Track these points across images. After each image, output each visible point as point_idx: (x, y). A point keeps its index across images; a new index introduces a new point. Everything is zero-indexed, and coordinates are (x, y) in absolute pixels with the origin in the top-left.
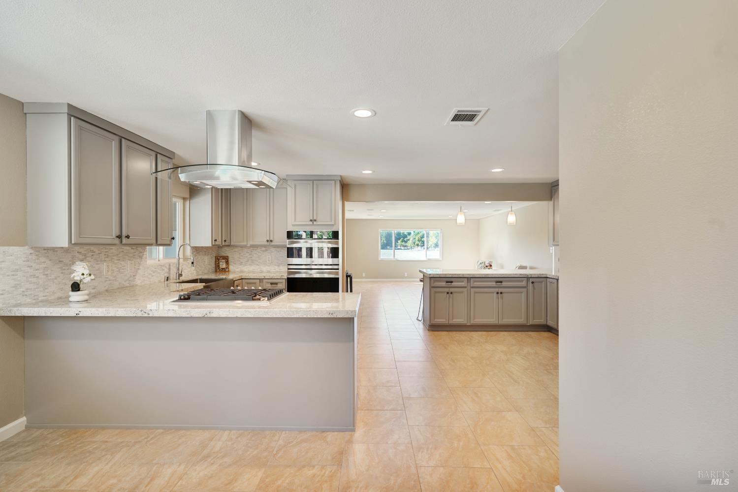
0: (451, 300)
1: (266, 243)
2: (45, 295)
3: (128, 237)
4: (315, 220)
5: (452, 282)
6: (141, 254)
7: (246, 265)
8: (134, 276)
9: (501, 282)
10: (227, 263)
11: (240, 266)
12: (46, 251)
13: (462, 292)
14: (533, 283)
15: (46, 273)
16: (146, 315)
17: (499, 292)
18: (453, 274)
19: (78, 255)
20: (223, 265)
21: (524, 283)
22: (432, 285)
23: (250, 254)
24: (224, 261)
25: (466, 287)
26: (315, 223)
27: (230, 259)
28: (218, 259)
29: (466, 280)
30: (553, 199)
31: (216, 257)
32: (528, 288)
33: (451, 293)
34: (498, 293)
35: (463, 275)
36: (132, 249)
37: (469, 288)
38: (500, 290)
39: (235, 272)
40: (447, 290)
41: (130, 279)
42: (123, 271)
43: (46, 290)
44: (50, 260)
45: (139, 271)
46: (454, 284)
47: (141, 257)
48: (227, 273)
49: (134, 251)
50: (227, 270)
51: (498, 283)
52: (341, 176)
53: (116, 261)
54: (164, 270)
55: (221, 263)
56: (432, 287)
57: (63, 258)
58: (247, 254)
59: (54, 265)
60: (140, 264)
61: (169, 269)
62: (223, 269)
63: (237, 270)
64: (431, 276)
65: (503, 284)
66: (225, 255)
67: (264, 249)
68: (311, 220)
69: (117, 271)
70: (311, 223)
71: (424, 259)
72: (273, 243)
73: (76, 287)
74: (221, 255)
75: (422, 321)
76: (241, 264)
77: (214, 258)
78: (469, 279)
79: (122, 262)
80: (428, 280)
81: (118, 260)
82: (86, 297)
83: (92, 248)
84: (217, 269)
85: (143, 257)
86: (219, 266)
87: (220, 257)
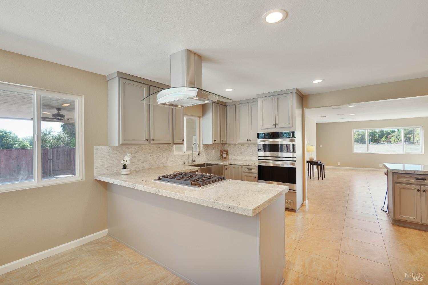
1: (247, 142)
2: (117, 169)
3: (153, 140)
4: (277, 125)
5: (424, 180)
6: (171, 149)
7: (237, 156)
8: (166, 161)
10: (227, 154)
12: (117, 148)
15: (117, 159)
16: (133, 188)
19: (134, 150)
20: (225, 155)
22: (396, 180)
23: (240, 149)
24: (225, 153)
26: (277, 126)
27: (229, 152)
28: (222, 152)
31: (221, 150)
33: (424, 191)
36: (165, 146)
39: (231, 160)
40: (417, 187)
41: (164, 163)
42: (159, 158)
43: (118, 168)
44: (119, 152)
45: (170, 159)
47: (170, 151)
48: (227, 160)
49: (166, 148)
50: (227, 158)
52: (297, 89)
53: (155, 153)
54: (185, 158)
55: (223, 154)
57: (126, 151)
58: (238, 148)
59: (121, 155)
60: (170, 154)
61: (189, 157)
62: (225, 157)
63: (233, 158)
64: (394, 171)
66: (226, 149)
67: (248, 145)
68: (274, 125)
69: (156, 158)
70: (274, 127)
71: (402, 152)
72: (251, 142)
73: (125, 167)
74: (224, 149)
75: (387, 212)
76: (235, 155)
77: (220, 151)
79: (160, 154)
81: (156, 152)
82: (128, 173)
83: (142, 146)
84: (222, 158)
85: (172, 151)
86: (222, 156)
87: (223, 150)
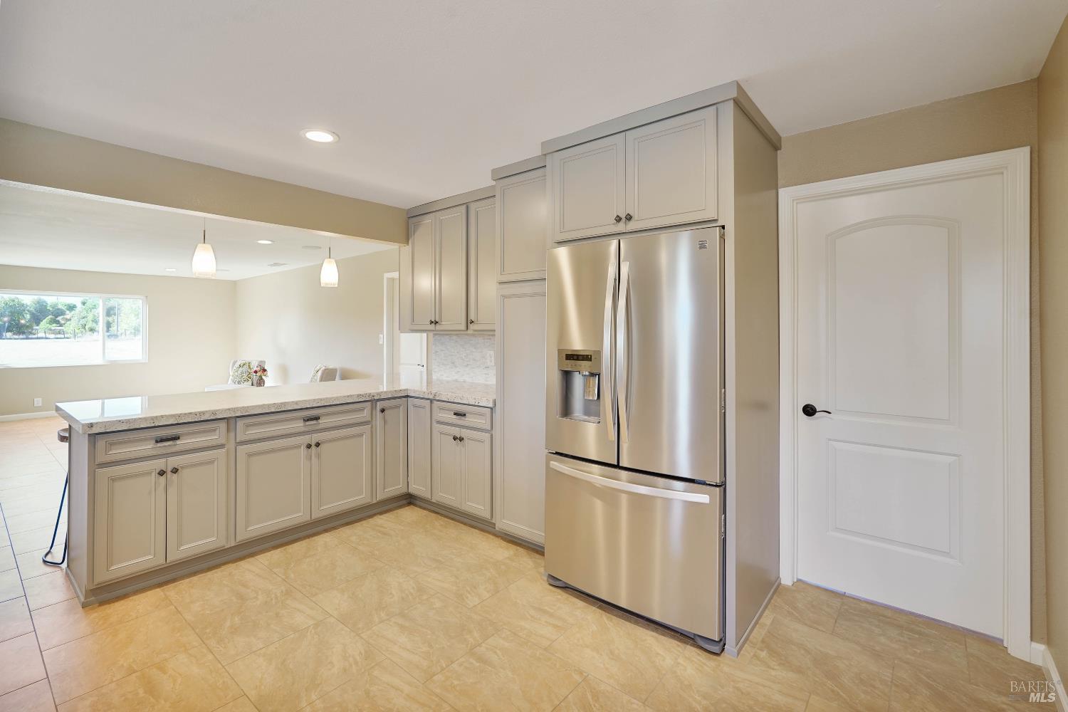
0: (172, 492)
5: (176, 438)
9: (317, 418)
13: (211, 462)
14: (383, 411)
17: (313, 444)
18: (179, 416)
21: (365, 415)
22: (101, 458)
25: (222, 446)
29: (223, 425)
30: (410, 242)
32: (374, 423)
33: (175, 471)
34: (309, 446)
35: (214, 413)
37: (232, 445)
38: (315, 438)
46: (183, 443)
51: (308, 423)
56: (96, 466)
64: (95, 430)
65: (320, 421)
71: (98, 360)
75: (64, 565)
78: (232, 422)
80: (83, 446)
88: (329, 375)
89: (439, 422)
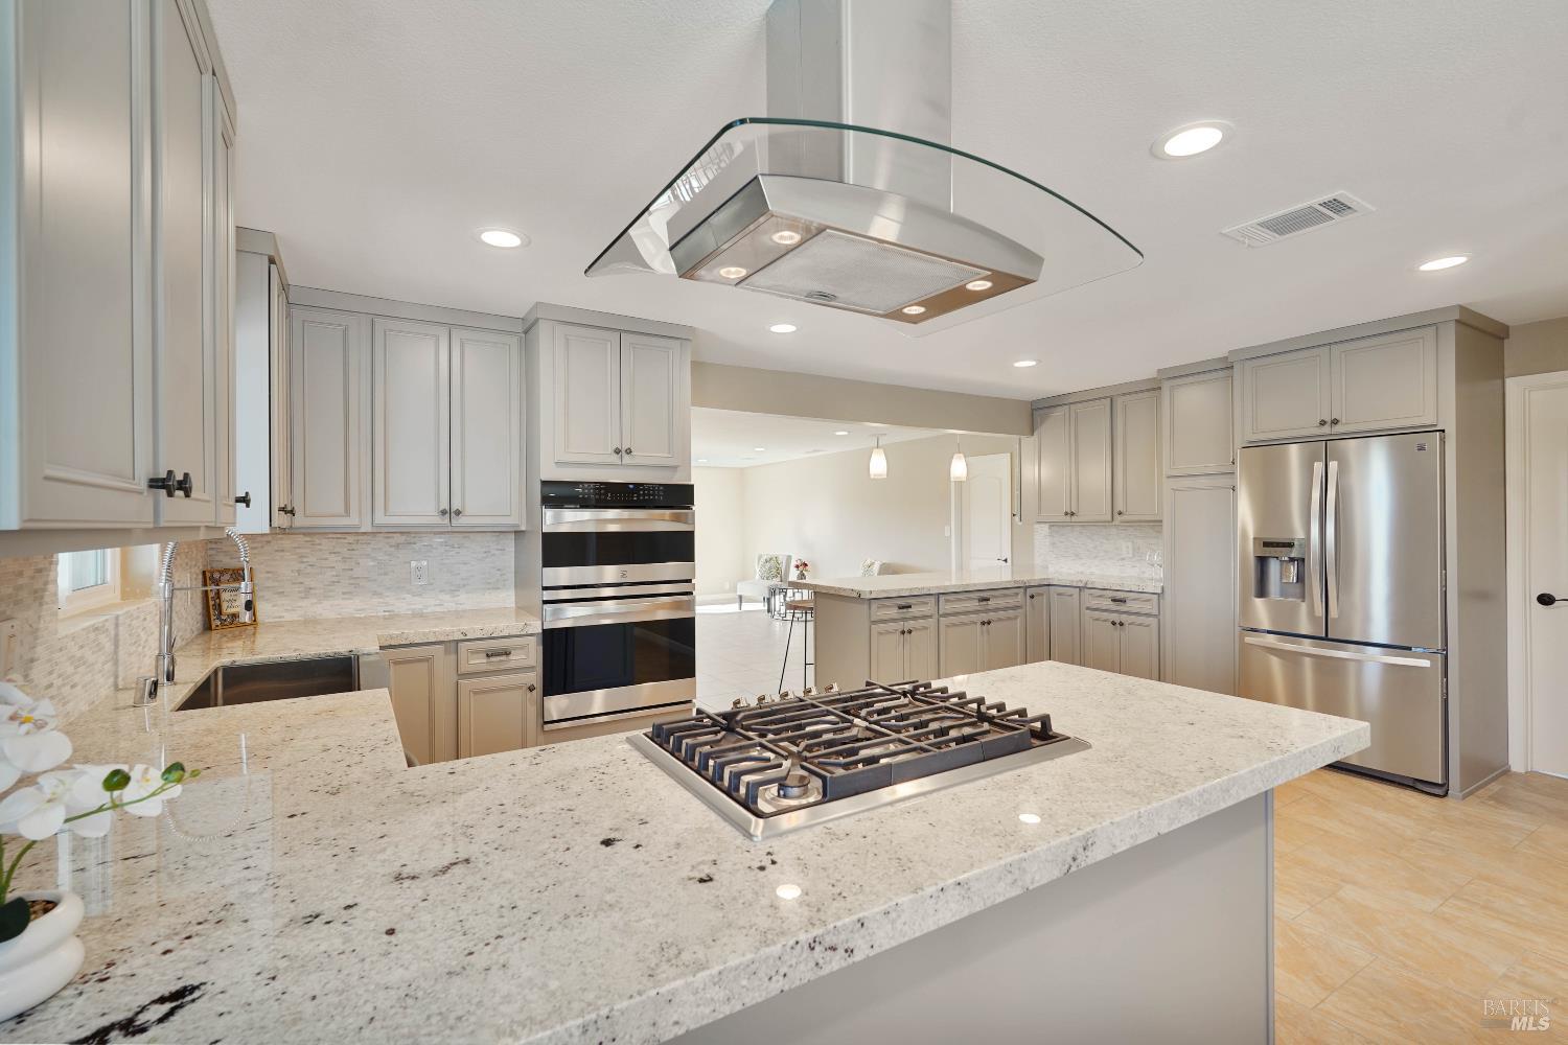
0: (907, 647)
1: (438, 520)
4: (629, 451)
5: (908, 607)
6: (40, 584)
9: (988, 600)
11: (305, 603)
13: (926, 629)
14: (1032, 597)
17: (985, 622)
18: (911, 589)
20: (233, 602)
21: (1019, 600)
24: (235, 586)
25: (931, 617)
26: (627, 459)
27: (261, 578)
28: (211, 582)
29: (932, 600)
30: (1036, 434)
31: (204, 573)
32: (1026, 607)
33: (909, 632)
34: (983, 624)
35: (930, 589)
37: (937, 617)
38: (985, 617)
39: (278, 625)
40: (900, 626)
46: (914, 611)
47: (37, 600)
48: (252, 635)
50: (252, 622)
51: (981, 603)
55: (224, 596)
58: (333, 558)
60: (34, 633)
61: (116, 643)
62: (233, 616)
63: (288, 617)
64: (872, 596)
67: (402, 539)
68: (617, 451)
70: (615, 459)
72: (468, 522)
74: (220, 566)
76: (308, 592)
77: (201, 576)
78: (937, 598)
84: (215, 623)
86: (219, 607)
87: (222, 572)
88: (887, 569)
89: (1088, 608)
